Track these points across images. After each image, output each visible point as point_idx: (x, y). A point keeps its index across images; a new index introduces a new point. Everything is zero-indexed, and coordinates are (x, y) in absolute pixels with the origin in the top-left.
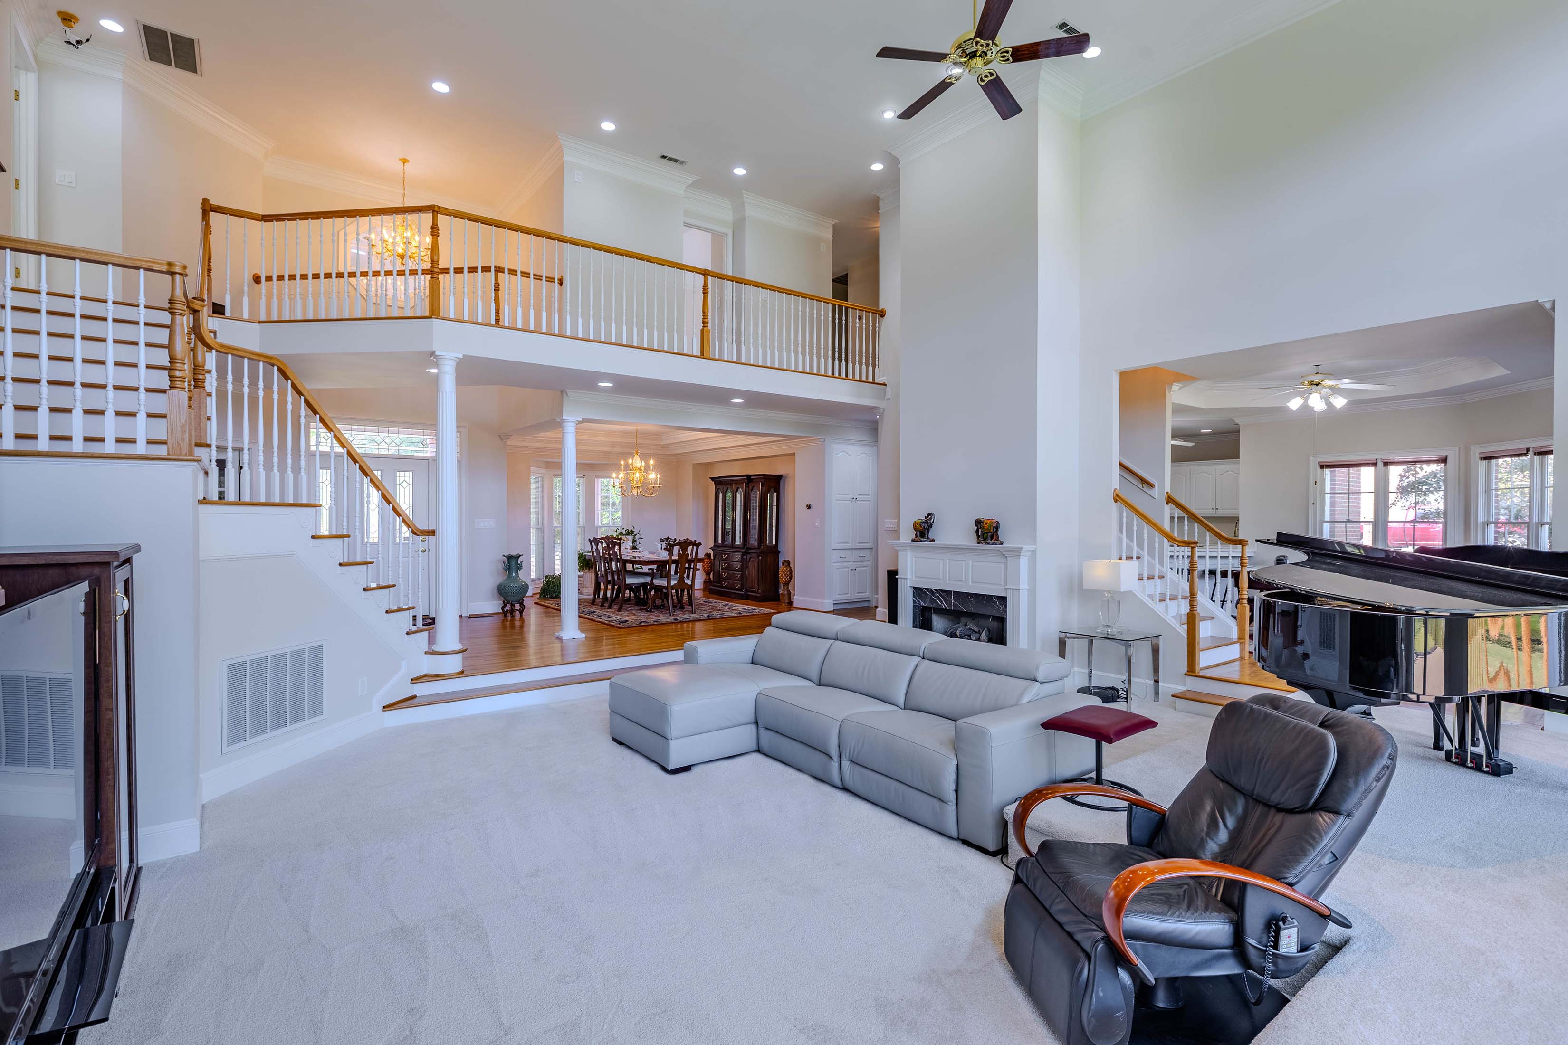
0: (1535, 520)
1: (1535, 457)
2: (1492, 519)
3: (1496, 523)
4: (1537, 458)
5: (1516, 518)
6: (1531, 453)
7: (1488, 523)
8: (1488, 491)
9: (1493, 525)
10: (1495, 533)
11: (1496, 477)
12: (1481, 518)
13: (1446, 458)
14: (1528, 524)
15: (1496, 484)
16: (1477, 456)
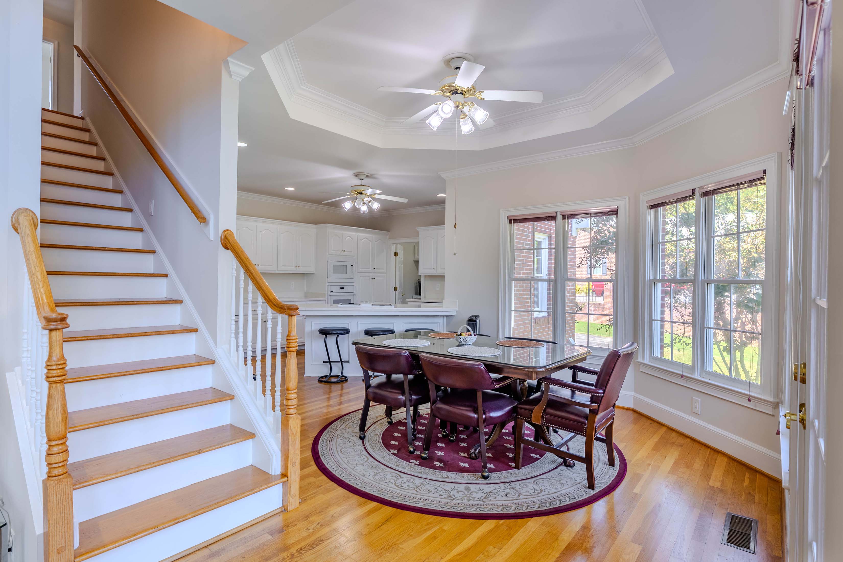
0: (701, 277)
1: (702, 199)
2: (659, 277)
3: (663, 281)
4: (703, 200)
5: (682, 275)
6: (697, 194)
7: (654, 282)
8: (655, 244)
9: (660, 284)
10: (662, 293)
11: (664, 229)
12: (648, 276)
13: (617, 209)
14: (694, 282)
15: (664, 237)
16: (645, 205)
